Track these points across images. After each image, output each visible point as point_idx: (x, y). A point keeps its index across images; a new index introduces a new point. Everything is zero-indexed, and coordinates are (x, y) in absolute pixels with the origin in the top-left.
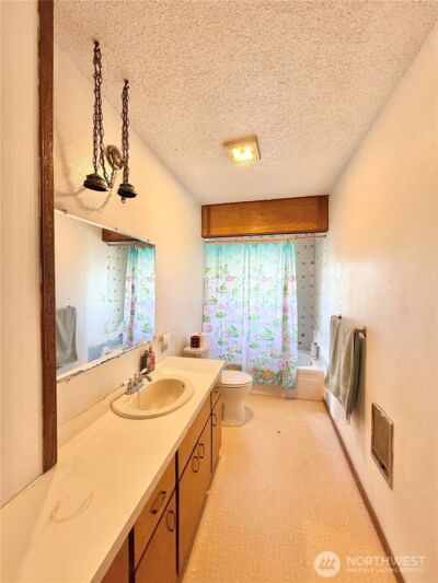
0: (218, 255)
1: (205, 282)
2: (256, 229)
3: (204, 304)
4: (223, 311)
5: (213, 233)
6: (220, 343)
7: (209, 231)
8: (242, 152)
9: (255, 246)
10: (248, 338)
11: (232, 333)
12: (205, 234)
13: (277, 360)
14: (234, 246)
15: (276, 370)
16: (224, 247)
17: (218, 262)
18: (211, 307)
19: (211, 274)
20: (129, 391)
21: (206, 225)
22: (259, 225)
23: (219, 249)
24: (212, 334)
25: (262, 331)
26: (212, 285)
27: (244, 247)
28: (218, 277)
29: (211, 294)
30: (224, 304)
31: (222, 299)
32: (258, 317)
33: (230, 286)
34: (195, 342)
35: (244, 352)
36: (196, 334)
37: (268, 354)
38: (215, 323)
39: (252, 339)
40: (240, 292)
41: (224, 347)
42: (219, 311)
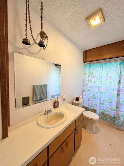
0: (89, 68)
1: (84, 78)
2: (106, 57)
3: (83, 86)
4: (91, 89)
5: (87, 60)
6: (89, 100)
7: (86, 60)
8: (95, 20)
9: (105, 64)
10: (100, 100)
11: (94, 98)
12: (84, 61)
13: (113, 112)
14: (96, 65)
15: (112, 116)
16: (92, 65)
17: (89, 71)
18: (86, 87)
19: (87, 75)
20: (45, 114)
21: (85, 58)
22: (107, 55)
23: (90, 66)
24: (86, 97)
25: (107, 98)
26: (87, 79)
27: (100, 64)
28: (89, 76)
29: (86, 82)
30: (91, 87)
31: (90, 85)
32: (105, 93)
33: (93, 80)
34: (77, 99)
35: (98, 105)
36: (78, 96)
37: (109, 108)
38: (87, 93)
39: (102, 101)
40: (97, 82)
41: (90, 102)
42: (89, 89)
